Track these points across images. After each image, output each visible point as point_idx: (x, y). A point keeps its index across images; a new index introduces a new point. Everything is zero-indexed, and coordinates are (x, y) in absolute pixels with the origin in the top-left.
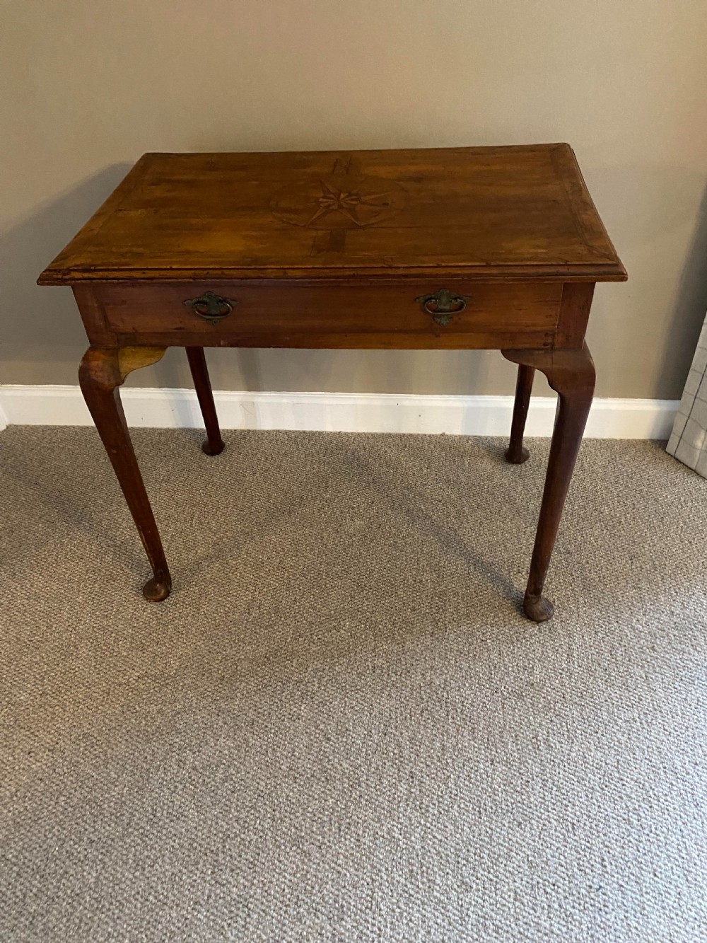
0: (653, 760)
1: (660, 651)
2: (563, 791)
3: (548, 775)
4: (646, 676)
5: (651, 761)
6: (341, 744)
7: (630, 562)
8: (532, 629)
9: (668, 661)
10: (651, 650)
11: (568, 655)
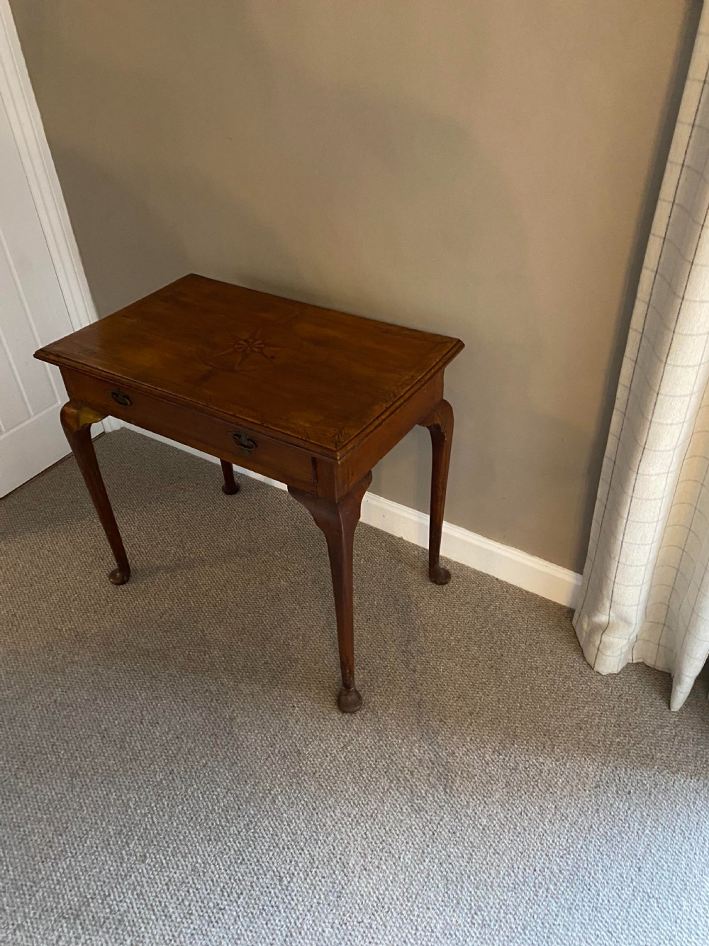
0: (337, 849)
1: (416, 776)
2: (256, 835)
3: (256, 819)
4: (388, 790)
5: (334, 849)
6: (147, 729)
8: (336, 715)
9: (414, 787)
10: (409, 773)
11: (344, 745)
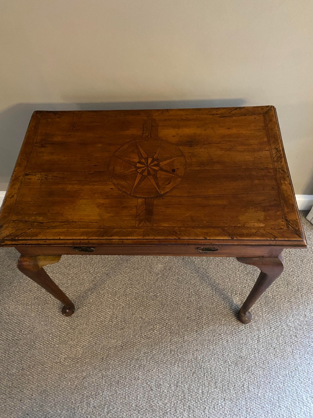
0: (294, 396)
1: (299, 337)
2: (255, 414)
3: (249, 406)
4: (292, 352)
5: (293, 397)
6: (158, 392)
7: (287, 286)
8: (242, 327)
9: (302, 343)
10: (295, 337)
11: (258, 341)
